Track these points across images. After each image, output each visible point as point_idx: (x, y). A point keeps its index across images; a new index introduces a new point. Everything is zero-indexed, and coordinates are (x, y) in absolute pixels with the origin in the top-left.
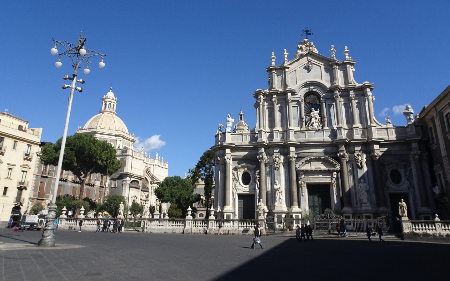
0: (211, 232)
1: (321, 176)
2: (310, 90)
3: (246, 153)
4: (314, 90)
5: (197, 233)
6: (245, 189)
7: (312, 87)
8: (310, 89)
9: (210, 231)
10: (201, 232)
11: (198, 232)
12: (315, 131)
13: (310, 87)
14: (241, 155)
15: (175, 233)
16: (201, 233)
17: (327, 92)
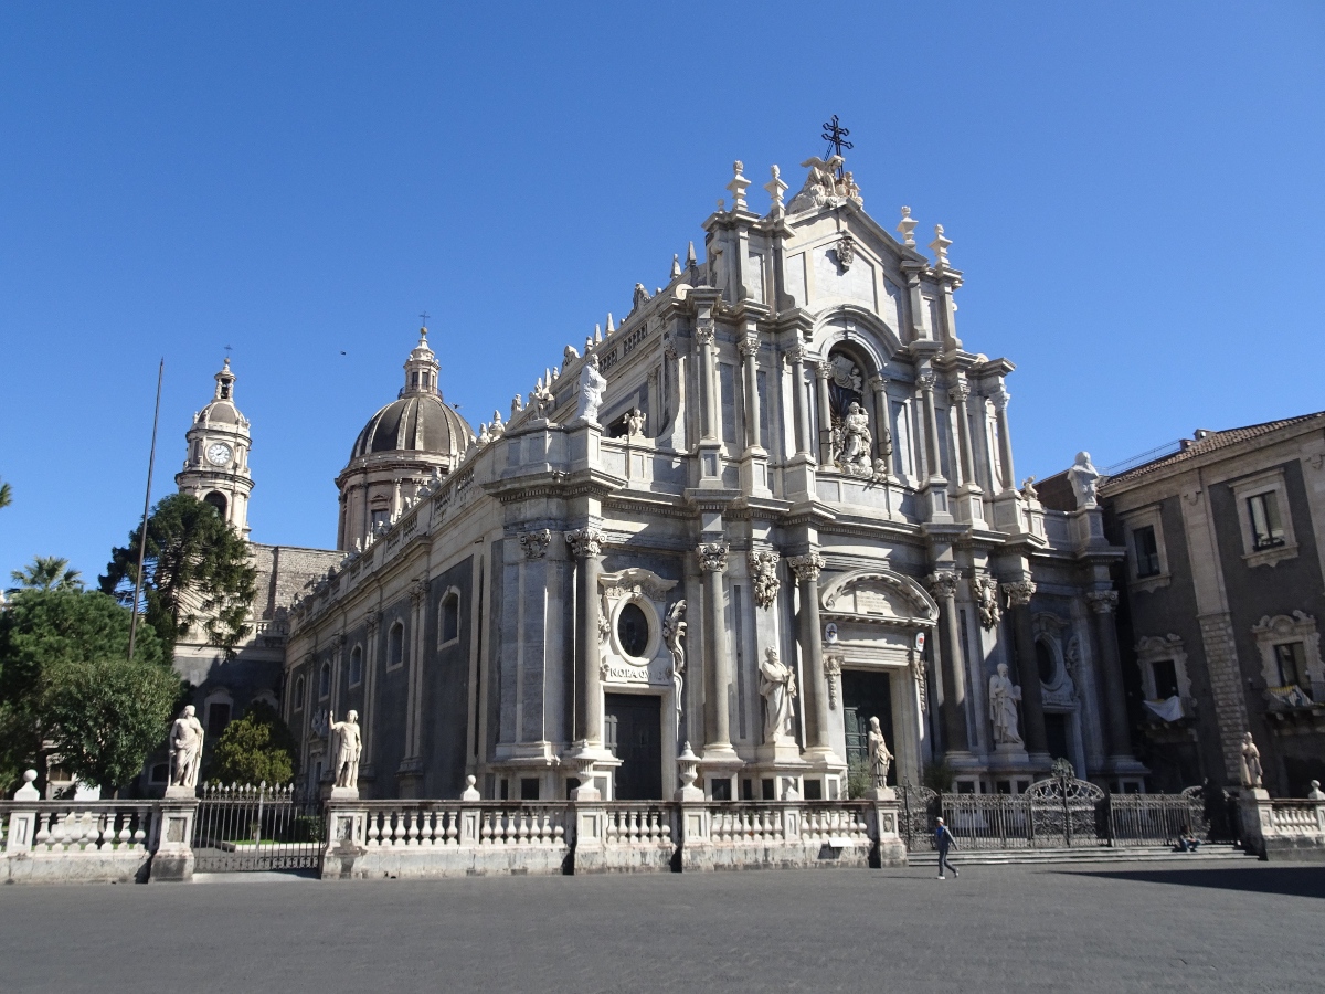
0: (698, 860)
1: (882, 642)
2: (847, 337)
3: (639, 527)
4: (859, 340)
5: (634, 868)
6: (637, 671)
7: (853, 329)
8: (849, 334)
9: (693, 858)
10: (649, 860)
11: (636, 861)
12: (865, 484)
13: (849, 328)
14: (622, 532)
15: (524, 871)
16: (650, 869)
17: (893, 359)
